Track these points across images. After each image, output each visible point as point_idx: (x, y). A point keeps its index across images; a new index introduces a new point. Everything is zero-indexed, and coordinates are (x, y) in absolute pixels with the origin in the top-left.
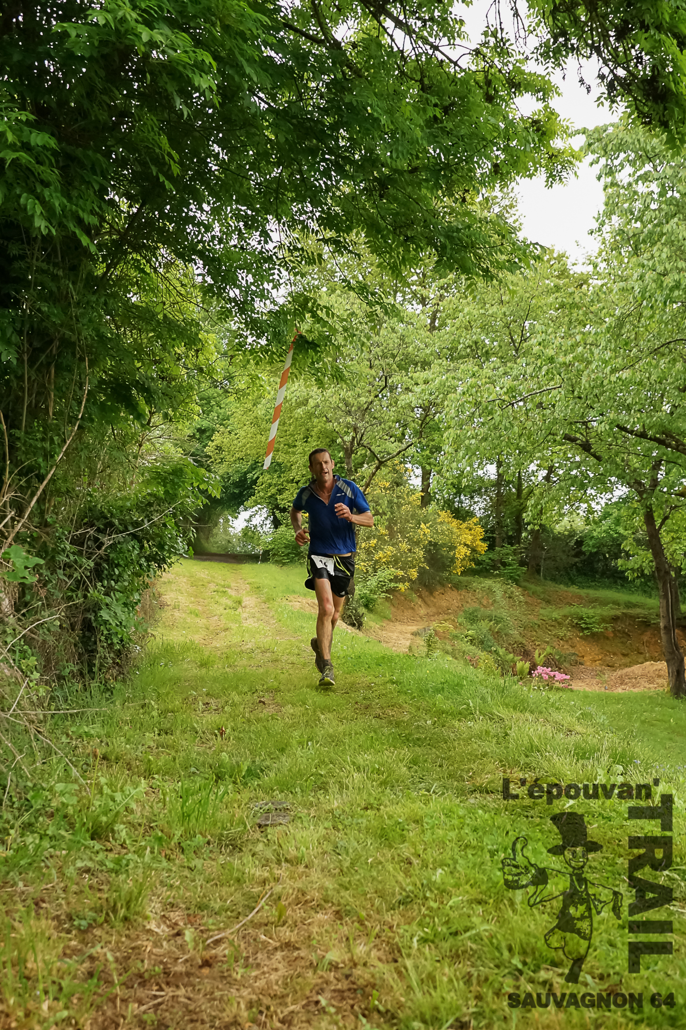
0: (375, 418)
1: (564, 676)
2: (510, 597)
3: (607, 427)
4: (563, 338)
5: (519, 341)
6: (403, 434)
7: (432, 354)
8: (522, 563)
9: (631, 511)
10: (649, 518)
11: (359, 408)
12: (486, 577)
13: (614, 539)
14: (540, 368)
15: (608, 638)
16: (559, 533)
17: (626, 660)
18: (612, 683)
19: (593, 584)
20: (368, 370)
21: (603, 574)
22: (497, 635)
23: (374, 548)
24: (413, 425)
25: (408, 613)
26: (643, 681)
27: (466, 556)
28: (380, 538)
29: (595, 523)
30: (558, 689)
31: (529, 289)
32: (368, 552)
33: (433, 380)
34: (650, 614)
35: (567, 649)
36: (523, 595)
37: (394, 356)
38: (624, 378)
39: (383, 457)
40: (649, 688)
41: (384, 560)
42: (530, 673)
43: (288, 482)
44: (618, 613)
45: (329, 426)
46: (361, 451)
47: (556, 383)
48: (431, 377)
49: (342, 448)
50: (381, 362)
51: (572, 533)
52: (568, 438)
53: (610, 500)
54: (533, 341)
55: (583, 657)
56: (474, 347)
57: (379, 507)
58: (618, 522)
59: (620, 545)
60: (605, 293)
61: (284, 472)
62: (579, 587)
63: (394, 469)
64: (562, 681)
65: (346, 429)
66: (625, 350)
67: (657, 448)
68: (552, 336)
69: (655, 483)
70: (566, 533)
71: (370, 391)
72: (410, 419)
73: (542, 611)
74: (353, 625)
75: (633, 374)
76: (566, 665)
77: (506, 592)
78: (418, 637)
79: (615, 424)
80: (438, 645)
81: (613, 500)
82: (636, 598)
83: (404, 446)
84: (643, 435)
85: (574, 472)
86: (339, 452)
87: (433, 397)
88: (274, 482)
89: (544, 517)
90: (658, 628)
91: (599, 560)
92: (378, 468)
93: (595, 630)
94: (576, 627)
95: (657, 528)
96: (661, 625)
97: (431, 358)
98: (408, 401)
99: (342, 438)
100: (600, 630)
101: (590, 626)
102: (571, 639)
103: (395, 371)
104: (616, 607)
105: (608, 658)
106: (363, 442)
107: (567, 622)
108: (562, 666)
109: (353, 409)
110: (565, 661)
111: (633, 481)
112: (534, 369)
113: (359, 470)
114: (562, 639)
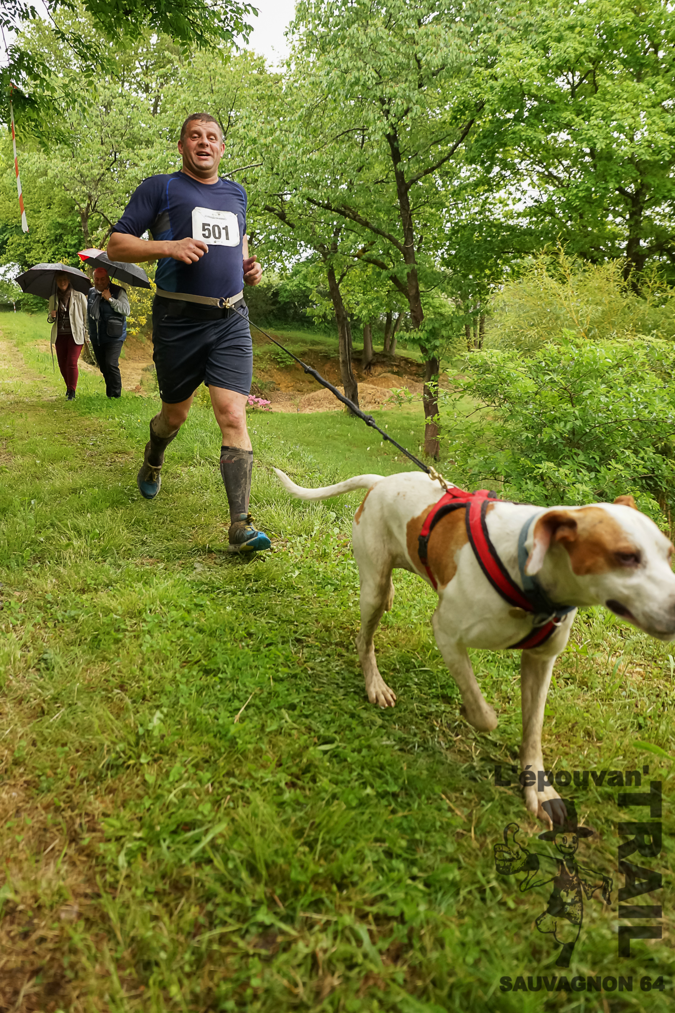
0: (106, 188)
1: (266, 402)
3: (301, 200)
9: (318, 269)
10: (331, 275)
11: (93, 179)
13: (302, 293)
14: (245, 148)
17: (312, 386)
19: (286, 326)
20: (99, 146)
25: (139, 352)
26: (325, 403)
29: (287, 278)
30: (261, 412)
31: (235, 81)
33: (155, 156)
34: (330, 350)
43: (34, 242)
44: (305, 349)
45: (67, 194)
46: (96, 217)
47: (258, 161)
48: (154, 153)
49: (79, 212)
51: (270, 287)
52: (267, 208)
53: (298, 260)
54: (239, 125)
55: (279, 384)
58: (305, 278)
59: (308, 297)
62: (275, 329)
64: (264, 406)
65: (81, 197)
67: (338, 218)
69: (335, 246)
70: (265, 286)
71: (101, 165)
76: (267, 391)
79: (306, 197)
81: (302, 260)
82: (319, 337)
84: (328, 207)
85: (272, 237)
86: (77, 217)
90: (335, 361)
91: (290, 308)
93: (288, 363)
94: (274, 360)
95: (337, 281)
96: (341, 359)
97: (154, 138)
98: (135, 174)
99: (79, 205)
100: (292, 363)
101: (284, 360)
102: (269, 370)
103: (123, 148)
104: (304, 344)
105: (298, 385)
106: (96, 208)
107: (266, 357)
108: (263, 392)
109: (88, 179)
110: (265, 388)
111: (318, 245)
112: (240, 148)
113: (94, 232)
114: (263, 371)
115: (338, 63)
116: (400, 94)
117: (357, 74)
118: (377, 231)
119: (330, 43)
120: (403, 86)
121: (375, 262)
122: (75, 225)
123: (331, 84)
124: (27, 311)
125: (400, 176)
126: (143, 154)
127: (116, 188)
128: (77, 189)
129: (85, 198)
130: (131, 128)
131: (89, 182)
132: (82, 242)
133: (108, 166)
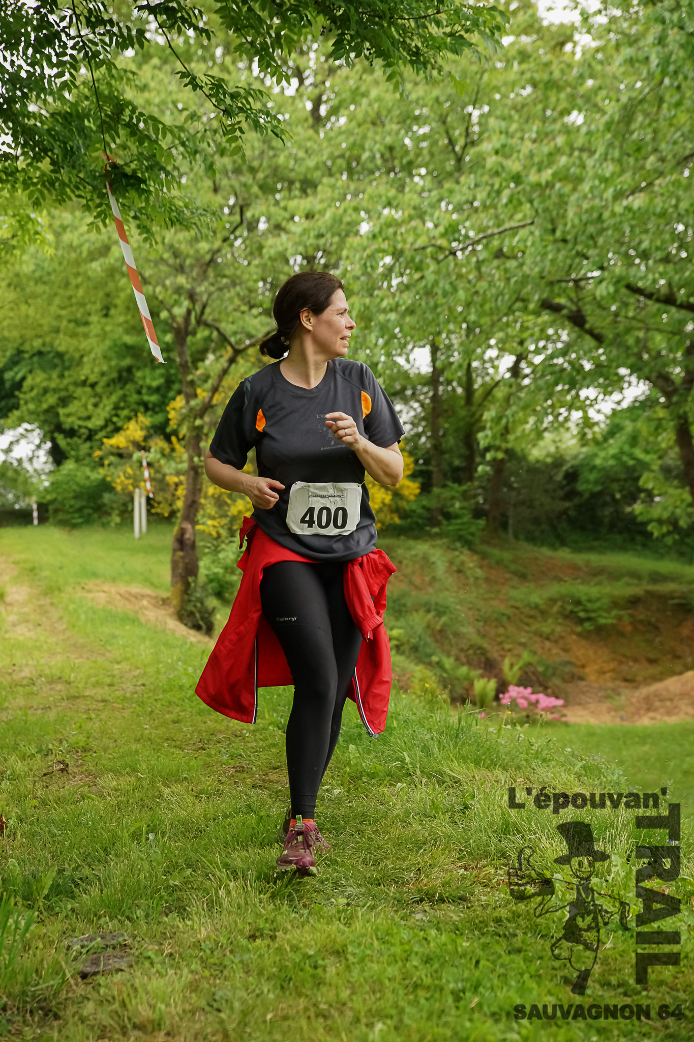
0: (224, 276)
1: (554, 702)
2: (459, 571)
3: (612, 289)
4: (534, 141)
5: (461, 142)
7: (317, 168)
8: (478, 513)
9: (654, 424)
10: (684, 436)
11: (197, 260)
12: (417, 538)
13: (629, 470)
14: (499, 192)
15: (622, 634)
16: (538, 461)
17: (656, 670)
18: (633, 709)
19: (596, 543)
20: (211, 195)
21: (612, 527)
22: (441, 636)
26: (684, 705)
27: (383, 503)
29: (596, 442)
30: (545, 723)
32: (220, 503)
33: (322, 213)
35: (556, 655)
36: (481, 567)
37: (253, 170)
38: (636, 205)
39: (240, 342)
42: (497, 698)
43: (76, 384)
44: (639, 591)
46: (202, 333)
47: (525, 216)
48: (318, 207)
49: (167, 325)
50: (234, 182)
51: (558, 461)
52: (547, 306)
53: (619, 403)
54: (486, 147)
55: (583, 666)
56: (387, 155)
58: (634, 440)
59: (637, 479)
60: (601, 62)
61: (68, 368)
62: (574, 550)
64: (551, 709)
65: (175, 297)
66: (637, 160)
68: (517, 140)
70: (549, 460)
71: (214, 232)
73: (514, 593)
74: (197, 628)
75: (651, 200)
76: (556, 681)
77: (451, 563)
79: (624, 283)
81: (625, 405)
82: (667, 566)
84: (669, 300)
85: (560, 361)
86: (164, 332)
87: (322, 241)
88: (53, 385)
89: (511, 437)
91: (605, 504)
92: (232, 361)
93: (602, 621)
94: (571, 617)
97: (317, 175)
98: (280, 249)
99: (169, 311)
100: (609, 621)
101: (593, 615)
102: (562, 637)
103: (257, 197)
104: (636, 581)
105: (624, 668)
106: (205, 317)
107: (555, 609)
108: (550, 684)
109: (188, 262)
110: (554, 674)
111: (654, 375)
112: (489, 195)
113: (200, 364)
114: (548, 639)
115: (680, 19)
123: (665, 62)
124: (63, 523)
126: (298, 208)
127: (245, 277)
128: (168, 282)
129: (182, 298)
130: (271, 158)
131: (192, 266)
132: (173, 382)
133: (226, 234)
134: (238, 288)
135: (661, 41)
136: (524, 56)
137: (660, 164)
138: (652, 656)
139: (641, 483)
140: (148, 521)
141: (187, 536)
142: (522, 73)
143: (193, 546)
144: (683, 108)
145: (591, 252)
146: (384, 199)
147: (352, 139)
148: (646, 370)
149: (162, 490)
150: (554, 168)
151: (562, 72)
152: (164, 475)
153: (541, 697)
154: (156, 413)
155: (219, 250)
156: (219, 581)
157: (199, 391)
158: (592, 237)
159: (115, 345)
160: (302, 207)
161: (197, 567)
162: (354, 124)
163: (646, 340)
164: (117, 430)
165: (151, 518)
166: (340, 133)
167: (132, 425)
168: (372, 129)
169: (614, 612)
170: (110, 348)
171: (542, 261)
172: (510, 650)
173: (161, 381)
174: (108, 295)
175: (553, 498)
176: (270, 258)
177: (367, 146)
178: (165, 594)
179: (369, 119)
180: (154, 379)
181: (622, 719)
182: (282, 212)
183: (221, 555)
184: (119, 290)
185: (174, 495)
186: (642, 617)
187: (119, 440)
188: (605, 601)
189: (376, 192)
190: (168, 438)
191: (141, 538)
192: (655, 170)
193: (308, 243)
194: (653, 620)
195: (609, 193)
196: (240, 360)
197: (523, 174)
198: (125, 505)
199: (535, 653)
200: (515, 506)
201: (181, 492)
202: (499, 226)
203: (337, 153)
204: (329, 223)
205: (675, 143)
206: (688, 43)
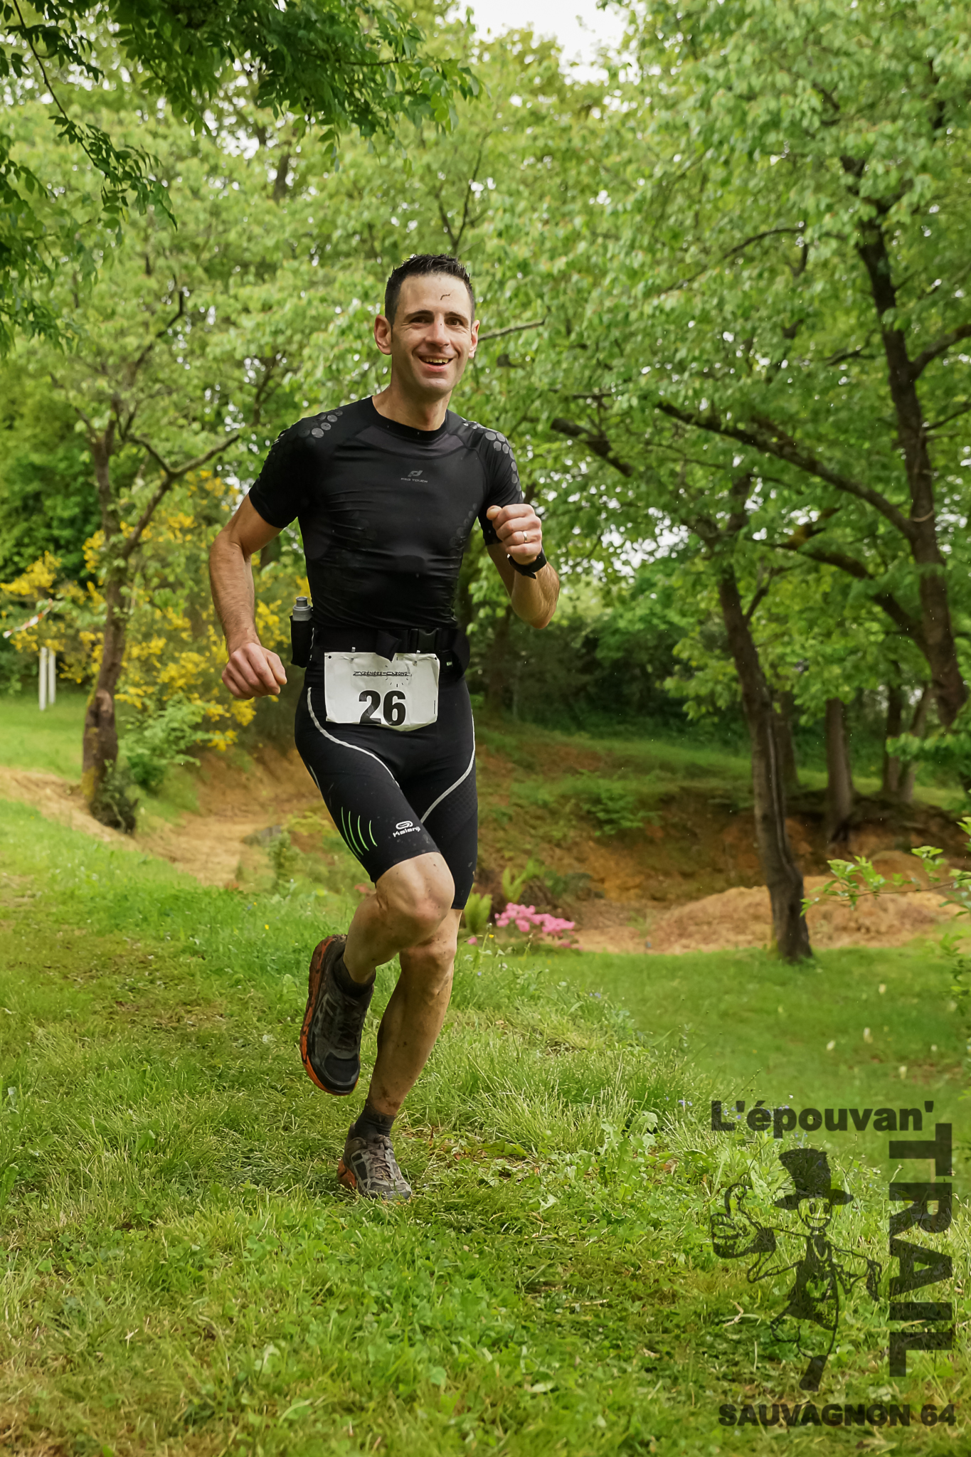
0: (156, 380)
1: (563, 924)
4: (546, 222)
5: (458, 222)
6: (219, 416)
7: (277, 247)
8: (475, 686)
9: (691, 579)
10: (729, 595)
11: (124, 359)
13: (661, 636)
14: (502, 284)
15: (651, 842)
17: (690, 886)
18: (662, 934)
19: (621, 728)
20: (142, 279)
21: (642, 707)
23: (160, 658)
24: (239, 396)
25: (235, 797)
26: (725, 931)
28: (172, 636)
29: (622, 601)
30: (550, 951)
31: (479, 117)
32: (147, 666)
33: (281, 304)
34: (735, 789)
35: (569, 866)
37: (196, 248)
38: (668, 307)
39: (175, 464)
40: (736, 944)
41: (181, 682)
42: (492, 919)
44: (671, 787)
45: (59, 395)
46: (128, 451)
47: (535, 315)
48: (277, 296)
49: (84, 440)
50: (173, 263)
51: (577, 623)
52: (561, 428)
53: (651, 553)
54: (487, 228)
55: (602, 881)
56: (366, 235)
57: (167, 571)
58: (667, 598)
59: (671, 647)
60: (633, 130)
62: (593, 736)
63: (202, 489)
64: (559, 934)
65: (94, 404)
66: (672, 249)
67: (740, 451)
68: (525, 220)
69: (740, 519)
70: (565, 623)
71: (146, 325)
72: (232, 384)
73: (516, 787)
74: (115, 824)
75: (689, 300)
76: (568, 899)
78: (256, 848)
79: (654, 400)
80: (299, 864)
81: (659, 555)
82: (709, 756)
83: (222, 441)
84: (711, 424)
85: (577, 497)
86: (82, 450)
87: (281, 339)
90: (750, 819)
91: (634, 679)
92: (166, 487)
93: (626, 824)
94: (588, 818)
95: (745, 612)
96: (758, 812)
97: (278, 256)
98: (228, 347)
99: (87, 422)
100: (635, 824)
101: (614, 816)
102: (576, 844)
103: (201, 282)
104: (669, 775)
105: (653, 883)
106: (132, 431)
107: (568, 809)
108: (560, 902)
109: (111, 361)
110: (565, 890)
111: (693, 518)
112: (490, 286)
113: (124, 490)
114: (558, 845)
115: (727, 79)
116: (882, 146)
117: (773, 105)
118: (841, 483)
119: (708, 29)
120: (888, 128)
121: (837, 559)
122: (77, 468)
123: (708, 131)
125: (895, 342)
126: (250, 298)
127: (183, 381)
128: (84, 385)
129: (104, 407)
130: (220, 234)
131: (117, 368)
132: (92, 513)
133: (163, 327)
134: (175, 396)
135: (705, 104)
136: (537, 117)
137: (702, 256)
138: (686, 868)
139: (675, 651)
140: (58, 690)
141: (104, 708)
142: (535, 138)
143: (112, 720)
144: (730, 188)
145: (616, 362)
146: (359, 288)
147: (321, 214)
148: (683, 512)
149: (76, 649)
150: (571, 256)
151: (584, 139)
152: (78, 631)
153: (547, 917)
154: (69, 552)
155: (150, 348)
156: (144, 765)
157: (123, 526)
158: (617, 343)
159: (20, 465)
160: (255, 296)
161: (116, 748)
162: (325, 194)
163: (684, 475)
164: (19, 572)
165: (63, 685)
166: (308, 205)
167: (38, 567)
168: (347, 200)
169: (641, 814)
170: (13, 469)
171: (553, 369)
172: (511, 859)
173: (77, 510)
174: (13, 402)
175: (569, 670)
176: (215, 359)
177: (339, 222)
178: (75, 782)
179: (343, 190)
180: (65, 508)
181: (647, 946)
182: (232, 301)
183: (147, 733)
184: (26, 395)
185: (89, 656)
186: (676, 820)
187: (21, 586)
188: (630, 799)
189: (349, 280)
190: (82, 584)
191: (47, 710)
192: (697, 264)
193: (263, 342)
194: (689, 824)
195: (639, 289)
196: (176, 487)
197: (532, 262)
198: (27, 667)
199: (542, 863)
200: (521, 679)
201: (97, 653)
202: (502, 326)
203: (301, 231)
204: (289, 316)
205: (721, 231)
206: (737, 107)
